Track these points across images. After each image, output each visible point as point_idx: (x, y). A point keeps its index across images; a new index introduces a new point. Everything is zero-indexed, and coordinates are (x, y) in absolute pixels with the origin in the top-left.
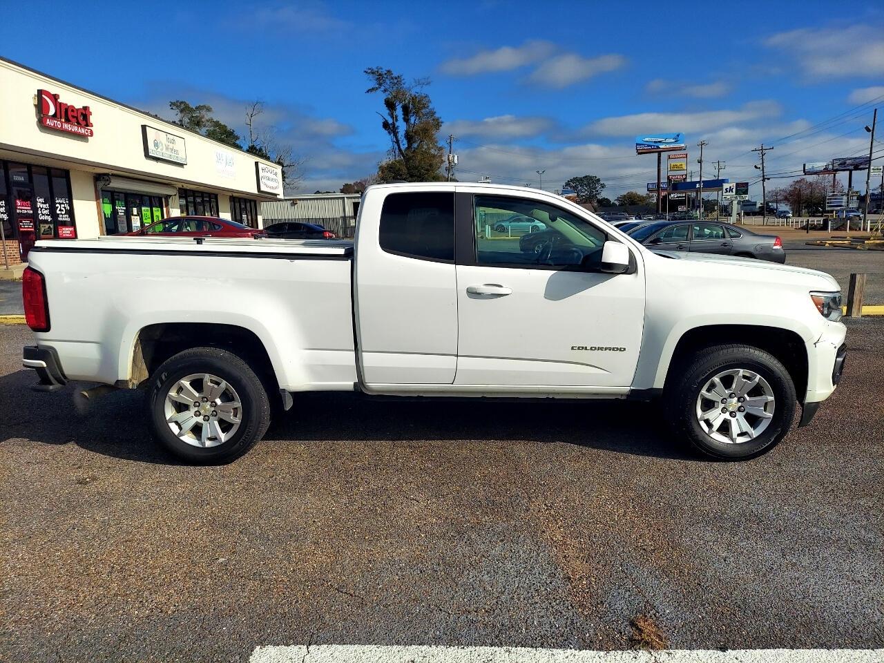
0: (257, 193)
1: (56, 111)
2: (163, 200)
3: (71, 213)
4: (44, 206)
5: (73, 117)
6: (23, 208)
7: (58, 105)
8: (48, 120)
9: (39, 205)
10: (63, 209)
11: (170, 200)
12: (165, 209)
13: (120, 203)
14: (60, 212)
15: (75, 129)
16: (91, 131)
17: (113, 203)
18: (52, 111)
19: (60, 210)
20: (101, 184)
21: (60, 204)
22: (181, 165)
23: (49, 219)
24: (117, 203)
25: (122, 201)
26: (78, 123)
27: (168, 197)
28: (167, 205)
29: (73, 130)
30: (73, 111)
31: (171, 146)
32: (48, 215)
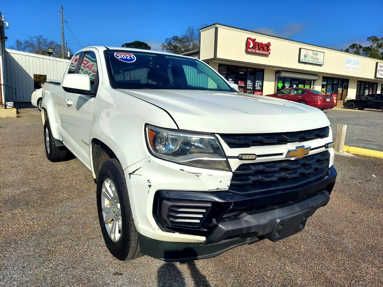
0: (374, 78)
1: (253, 45)
2: (312, 82)
3: (262, 86)
4: (250, 83)
5: (261, 47)
6: (241, 84)
7: (255, 43)
8: (249, 49)
9: (248, 83)
10: (259, 85)
11: (315, 82)
12: (312, 86)
13: (287, 83)
14: (257, 86)
15: (262, 52)
16: (269, 52)
17: (284, 83)
18: (251, 45)
19: (257, 85)
20: (278, 75)
21: (258, 83)
22: (321, 65)
23: (252, 88)
24: (286, 82)
25: (288, 82)
26: (263, 49)
27: (315, 80)
28: (314, 84)
29: (260, 53)
30: (262, 45)
31: (315, 56)
32: (251, 87)
